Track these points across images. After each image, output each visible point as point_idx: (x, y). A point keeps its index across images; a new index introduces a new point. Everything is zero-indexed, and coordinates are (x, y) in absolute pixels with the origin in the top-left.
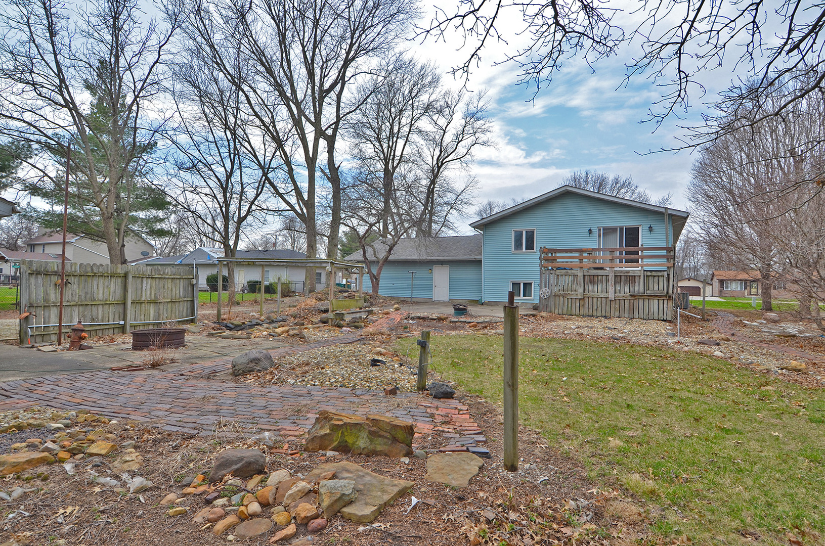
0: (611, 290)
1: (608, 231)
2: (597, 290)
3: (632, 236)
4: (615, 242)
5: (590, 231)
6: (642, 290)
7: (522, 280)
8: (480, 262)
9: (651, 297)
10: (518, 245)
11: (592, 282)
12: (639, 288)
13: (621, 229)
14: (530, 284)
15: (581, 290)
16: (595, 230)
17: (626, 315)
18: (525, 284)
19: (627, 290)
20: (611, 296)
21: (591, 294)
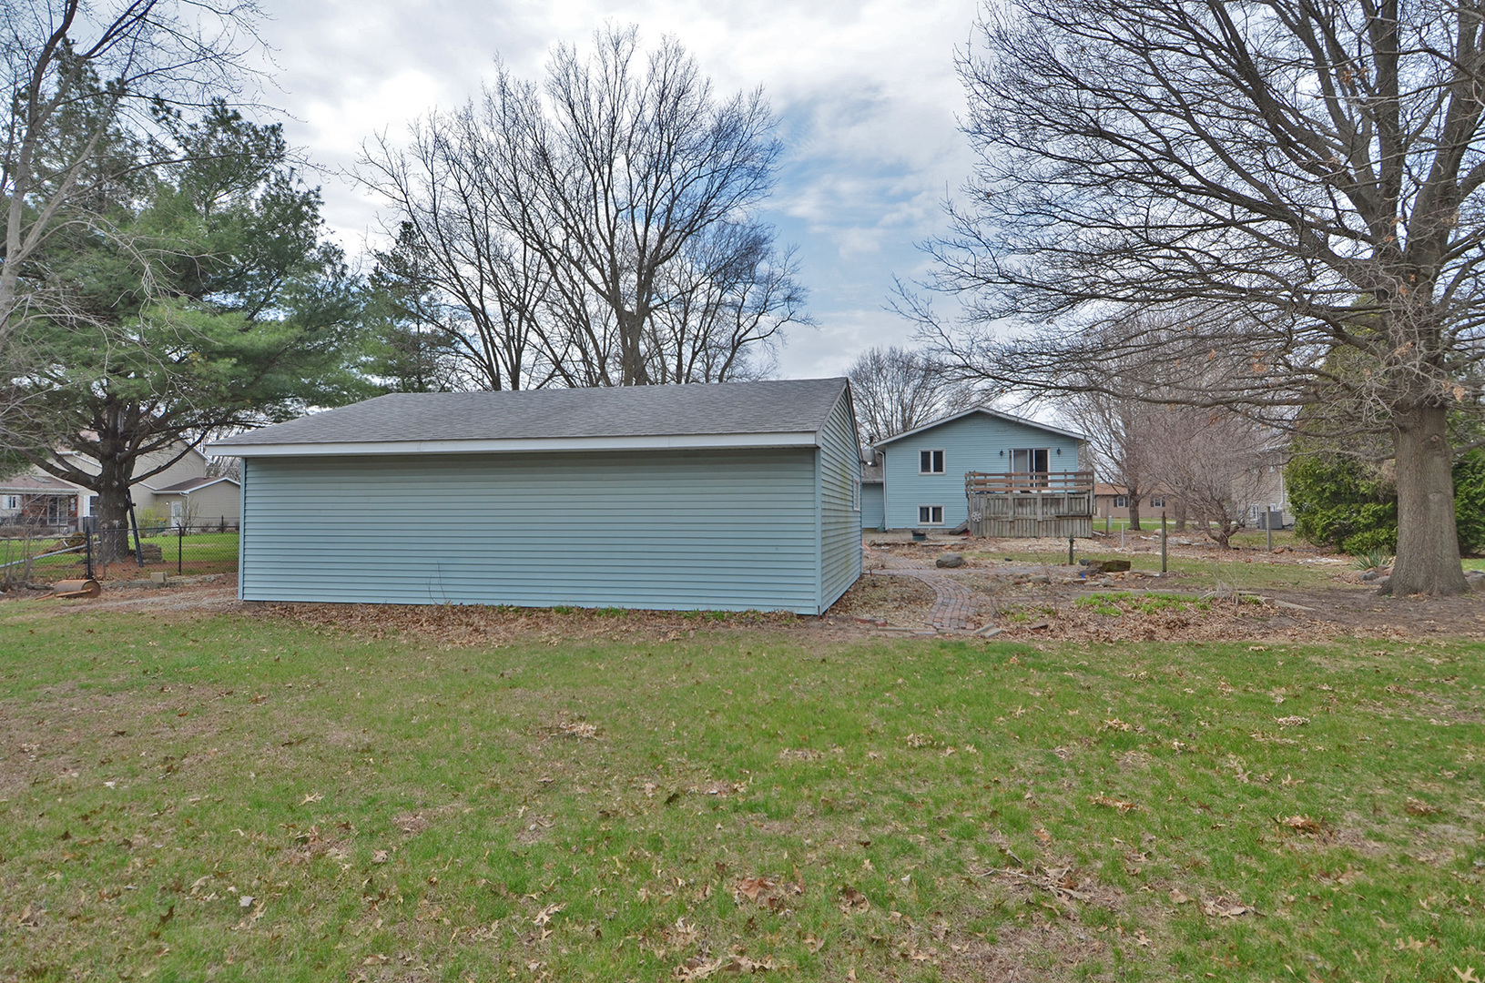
0: (1039, 511)
1: (1019, 453)
2: (1026, 512)
3: (1040, 458)
4: (1026, 464)
5: (1001, 453)
6: (1066, 511)
7: (931, 505)
8: (881, 485)
9: (1074, 517)
10: (925, 467)
11: (1021, 505)
12: (1064, 509)
13: (1031, 451)
14: (940, 508)
15: (1011, 513)
16: (1006, 452)
17: (1053, 534)
18: (934, 509)
19: (1053, 511)
20: (1040, 518)
21: (1020, 516)
